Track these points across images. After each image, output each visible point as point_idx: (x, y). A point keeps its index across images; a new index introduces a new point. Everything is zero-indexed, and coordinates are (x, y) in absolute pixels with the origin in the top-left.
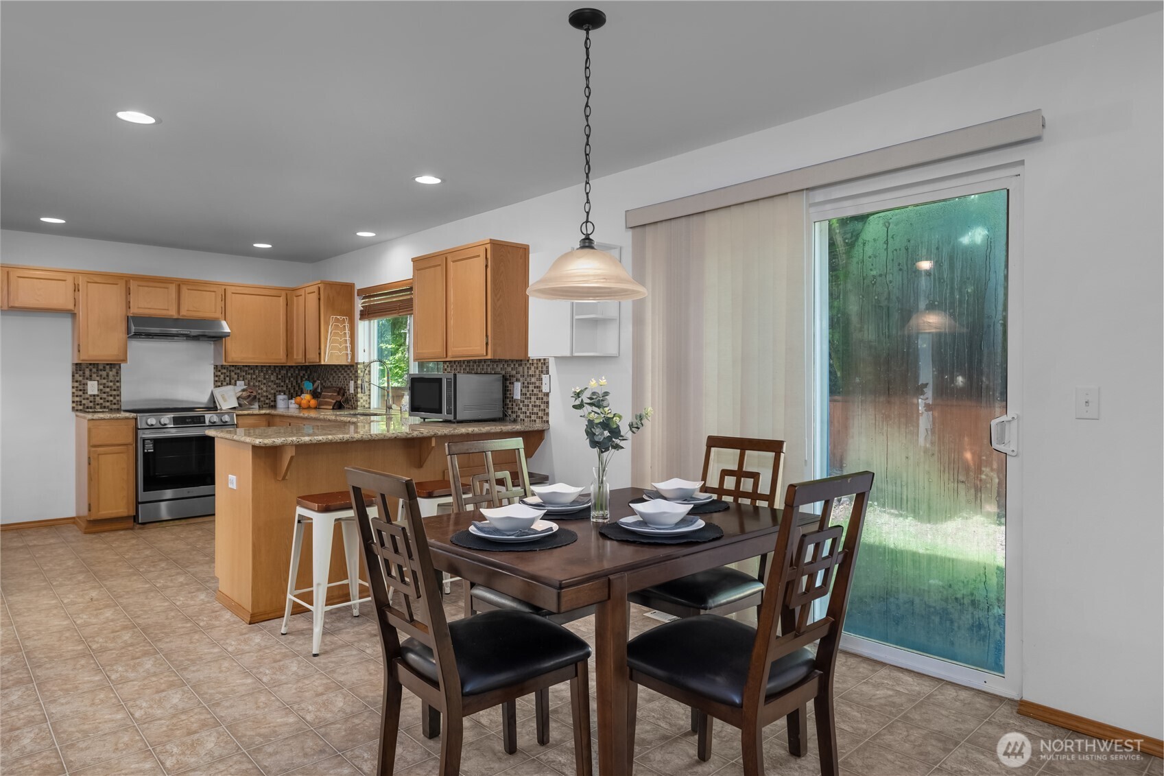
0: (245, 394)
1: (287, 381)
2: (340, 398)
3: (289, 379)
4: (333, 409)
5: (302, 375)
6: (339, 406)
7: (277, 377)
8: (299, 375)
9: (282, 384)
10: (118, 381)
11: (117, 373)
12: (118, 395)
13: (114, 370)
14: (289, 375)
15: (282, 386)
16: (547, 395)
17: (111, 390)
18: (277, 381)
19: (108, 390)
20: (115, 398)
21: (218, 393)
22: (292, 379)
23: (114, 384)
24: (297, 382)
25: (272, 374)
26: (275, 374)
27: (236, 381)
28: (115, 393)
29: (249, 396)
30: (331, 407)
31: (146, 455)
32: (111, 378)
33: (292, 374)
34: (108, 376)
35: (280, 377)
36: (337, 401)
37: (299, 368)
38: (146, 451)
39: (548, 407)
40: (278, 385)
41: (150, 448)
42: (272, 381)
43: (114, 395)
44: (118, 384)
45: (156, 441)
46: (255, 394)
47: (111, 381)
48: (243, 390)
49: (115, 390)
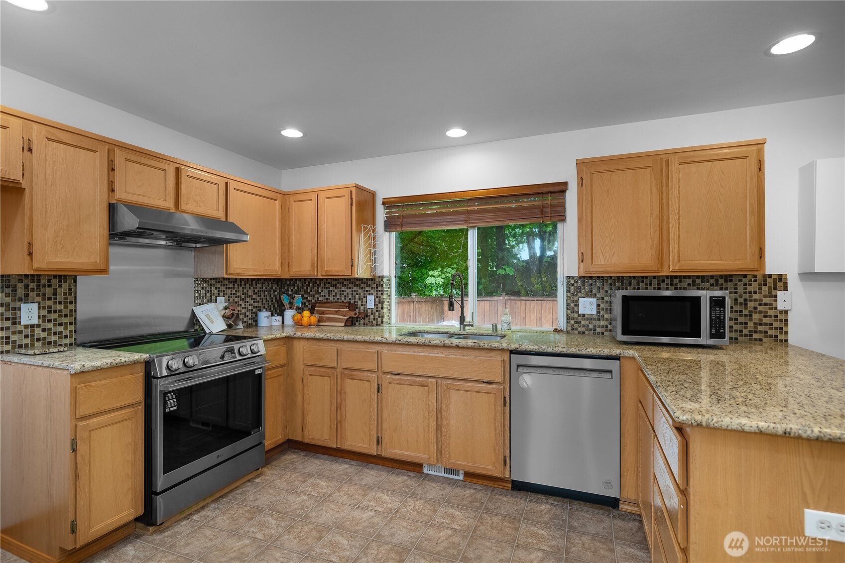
0: (228, 312)
1: (262, 296)
2: (352, 314)
3: (264, 294)
4: (345, 326)
5: (274, 288)
6: (351, 322)
7: (254, 291)
8: (272, 289)
9: (258, 299)
10: (71, 303)
11: (70, 289)
12: (71, 324)
13: (65, 285)
14: (264, 288)
15: (258, 302)
16: (786, 312)
17: (60, 316)
18: (254, 296)
19: (55, 316)
20: (65, 328)
21: (200, 311)
22: (266, 293)
23: (66, 307)
24: (270, 296)
25: (250, 288)
26: (252, 288)
27: (216, 297)
28: (67, 320)
29: (233, 314)
30: (343, 324)
31: (168, 418)
32: (60, 297)
33: (266, 288)
34: (55, 294)
35: (256, 291)
36: (350, 317)
37: (272, 281)
38: (167, 410)
39: (787, 325)
40: (255, 300)
41: (173, 405)
42: (250, 296)
43: (66, 324)
44: (71, 307)
45: (179, 393)
46: (236, 312)
47: (60, 303)
48: (226, 308)
49: (66, 316)
